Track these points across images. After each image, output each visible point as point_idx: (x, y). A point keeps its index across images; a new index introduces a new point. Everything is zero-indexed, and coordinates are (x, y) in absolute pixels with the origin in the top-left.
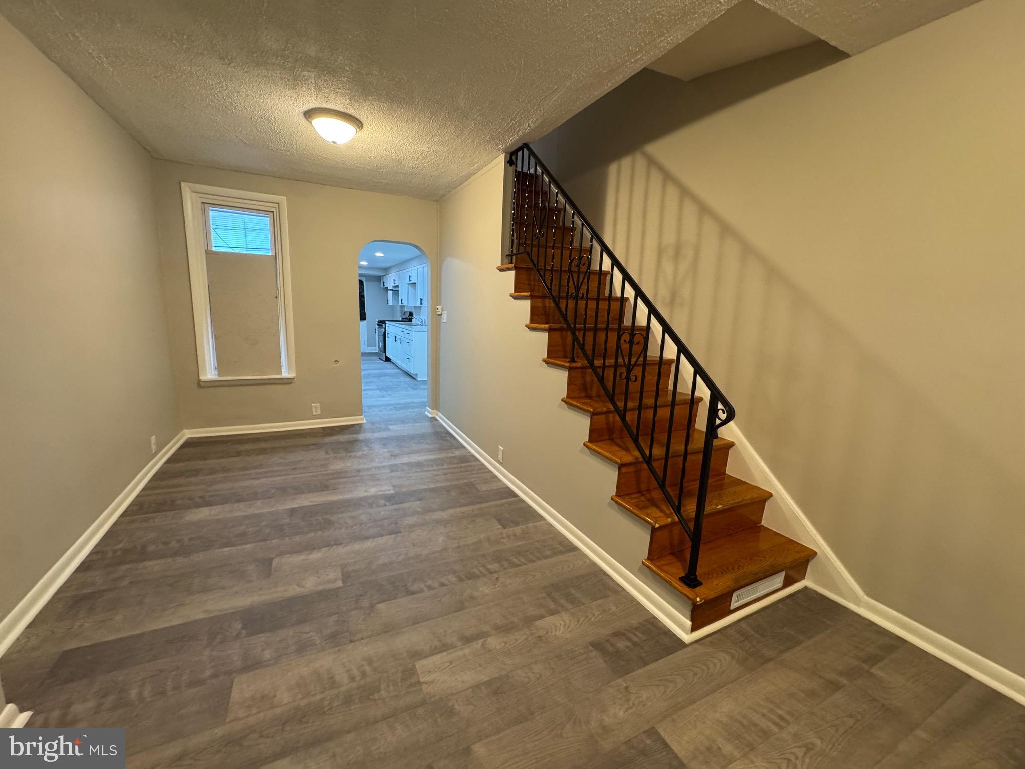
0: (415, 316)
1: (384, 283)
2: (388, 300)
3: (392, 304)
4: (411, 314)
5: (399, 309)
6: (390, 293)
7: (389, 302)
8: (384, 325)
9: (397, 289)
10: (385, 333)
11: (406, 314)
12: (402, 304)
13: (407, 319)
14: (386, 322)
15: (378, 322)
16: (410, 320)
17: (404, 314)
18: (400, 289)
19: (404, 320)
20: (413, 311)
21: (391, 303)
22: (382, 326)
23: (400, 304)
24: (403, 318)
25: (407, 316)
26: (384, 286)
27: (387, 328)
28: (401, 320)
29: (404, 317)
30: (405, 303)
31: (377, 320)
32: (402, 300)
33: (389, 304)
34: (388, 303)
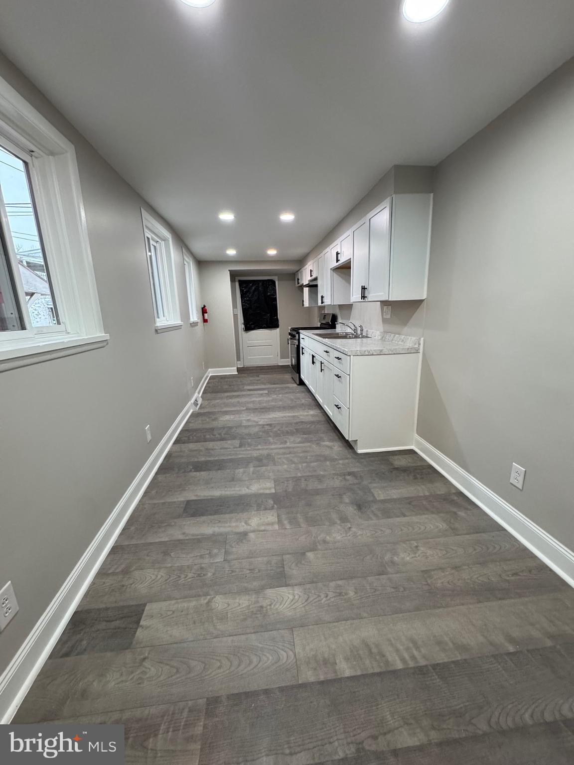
0: (340, 320)
1: (298, 279)
2: (303, 301)
3: (308, 306)
4: (334, 318)
5: (316, 311)
6: (306, 290)
7: (305, 304)
8: (297, 335)
9: (314, 283)
10: (298, 346)
11: (327, 317)
12: (322, 303)
13: (327, 324)
14: (301, 331)
15: (290, 330)
16: (333, 326)
17: (324, 318)
18: (319, 283)
19: (324, 326)
20: (337, 312)
21: (306, 304)
22: (295, 337)
23: (320, 303)
24: (322, 324)
25: (329, 320)
26: (298, 283)
27: (301, 340)
28: (319, 326)
29: (324, 322)
30: (327, 301)
31: (290, 328)
32: (322, 297)
33: (305, 306)
34: (303, 305)
